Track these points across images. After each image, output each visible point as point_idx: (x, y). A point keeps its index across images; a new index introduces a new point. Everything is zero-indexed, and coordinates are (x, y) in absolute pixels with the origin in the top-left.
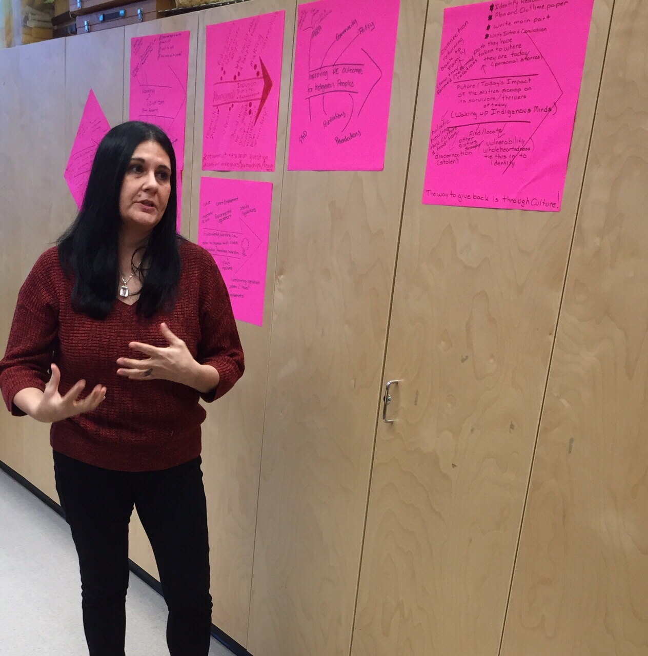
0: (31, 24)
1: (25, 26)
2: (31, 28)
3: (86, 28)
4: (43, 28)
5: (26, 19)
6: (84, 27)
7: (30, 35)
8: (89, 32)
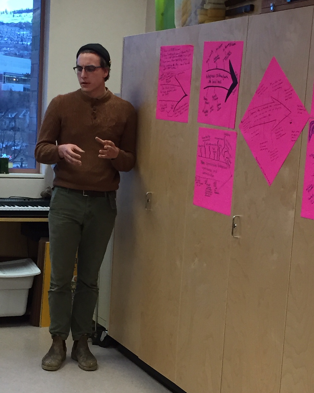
0: (207, 6)
1: (202, 8)
2: (207, 10)
3: (272, 8)
4: (217, 9)
5: (203, 3)
6: (270, 7)
7: (207, 15)
8: (274, 11)
